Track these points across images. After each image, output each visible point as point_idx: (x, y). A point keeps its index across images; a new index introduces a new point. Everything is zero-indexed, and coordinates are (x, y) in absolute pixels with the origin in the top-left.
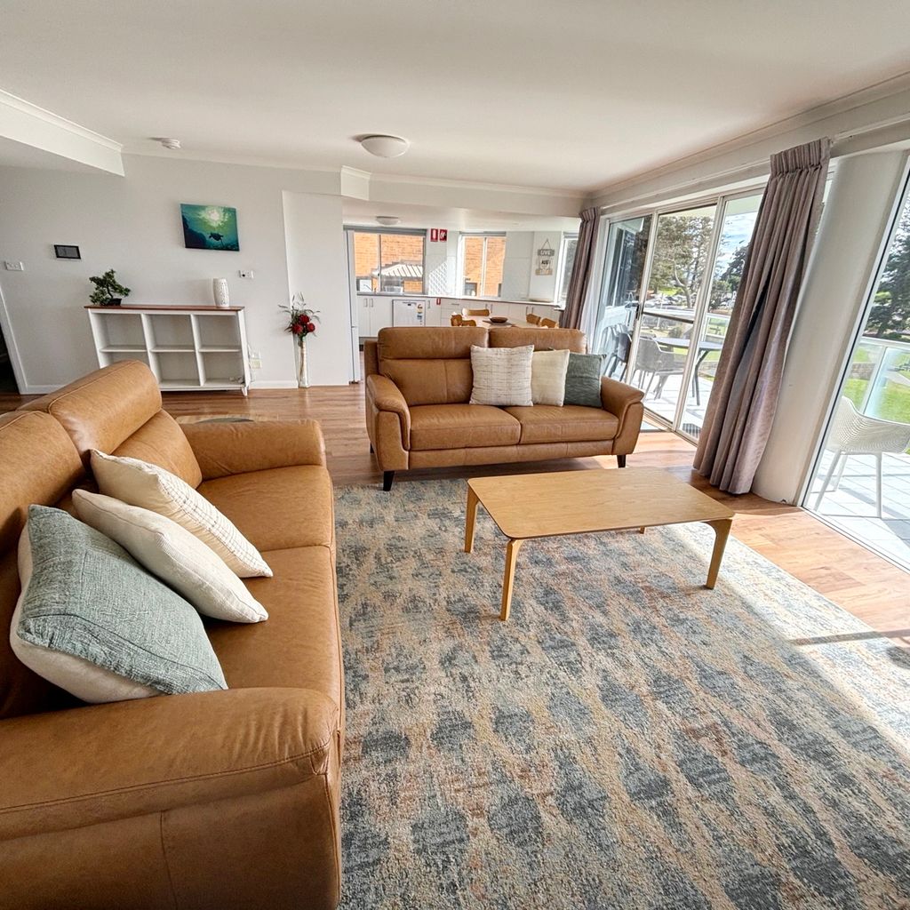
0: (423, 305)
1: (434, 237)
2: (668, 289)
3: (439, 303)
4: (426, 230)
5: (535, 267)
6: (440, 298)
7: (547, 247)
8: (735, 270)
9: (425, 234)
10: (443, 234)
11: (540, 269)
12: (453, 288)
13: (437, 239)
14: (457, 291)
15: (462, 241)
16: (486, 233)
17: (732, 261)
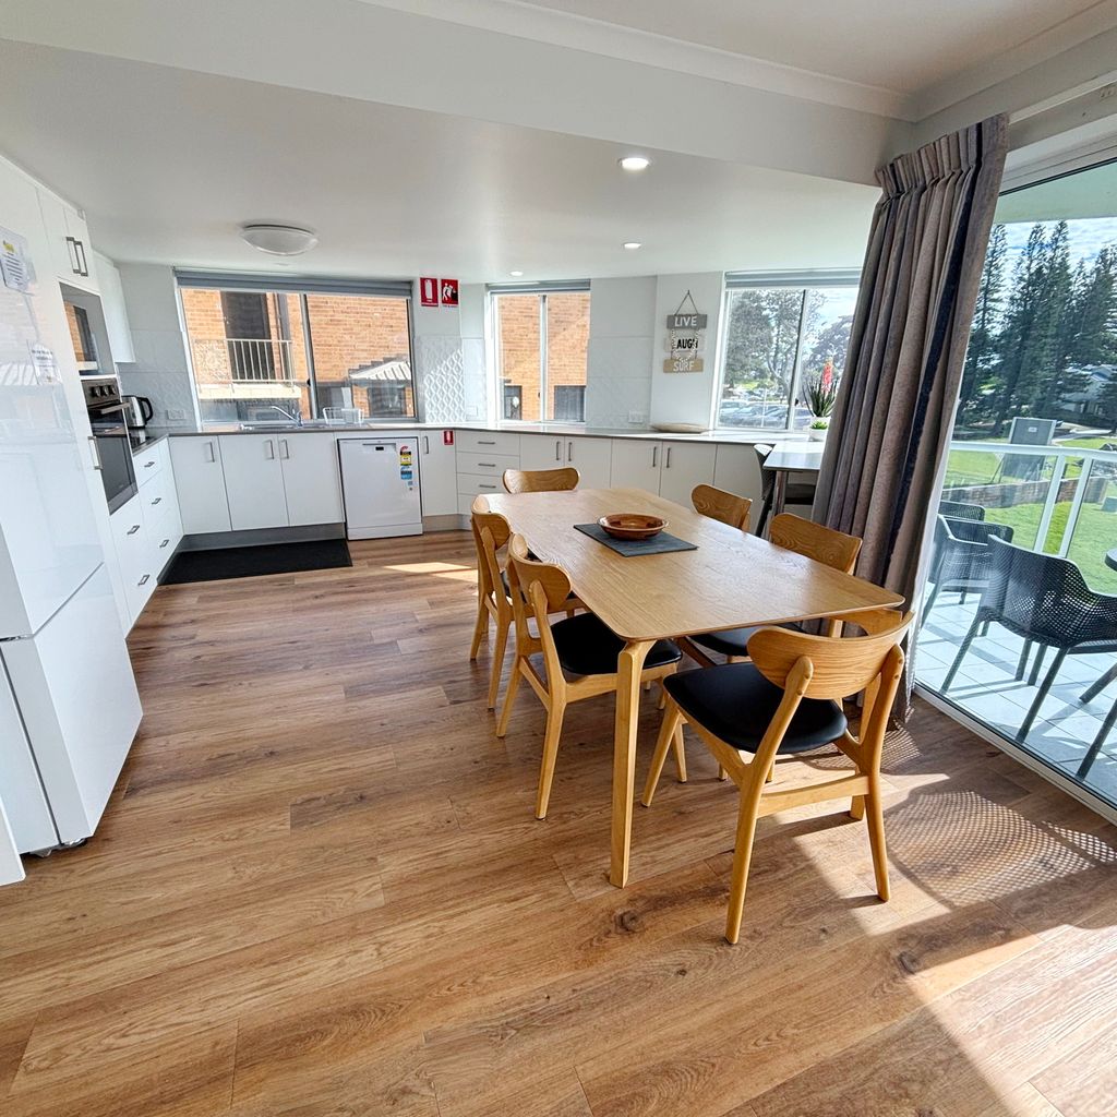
0: (411, 446)
1: (429, 295)
2: (749, 381)
3: (449, 441)
4: (410, 283)
5: (661, 355)
6: (452, 430)
7: (687, 308)
8: (819, 356)
9: (410, 292)
10: (449, 290)
11: (673, 359)
12: (481, 407)
13: (435, 299)
14: (489, 414)
15: (493, 305)
16: (543, 284)
17: (815, 346)
